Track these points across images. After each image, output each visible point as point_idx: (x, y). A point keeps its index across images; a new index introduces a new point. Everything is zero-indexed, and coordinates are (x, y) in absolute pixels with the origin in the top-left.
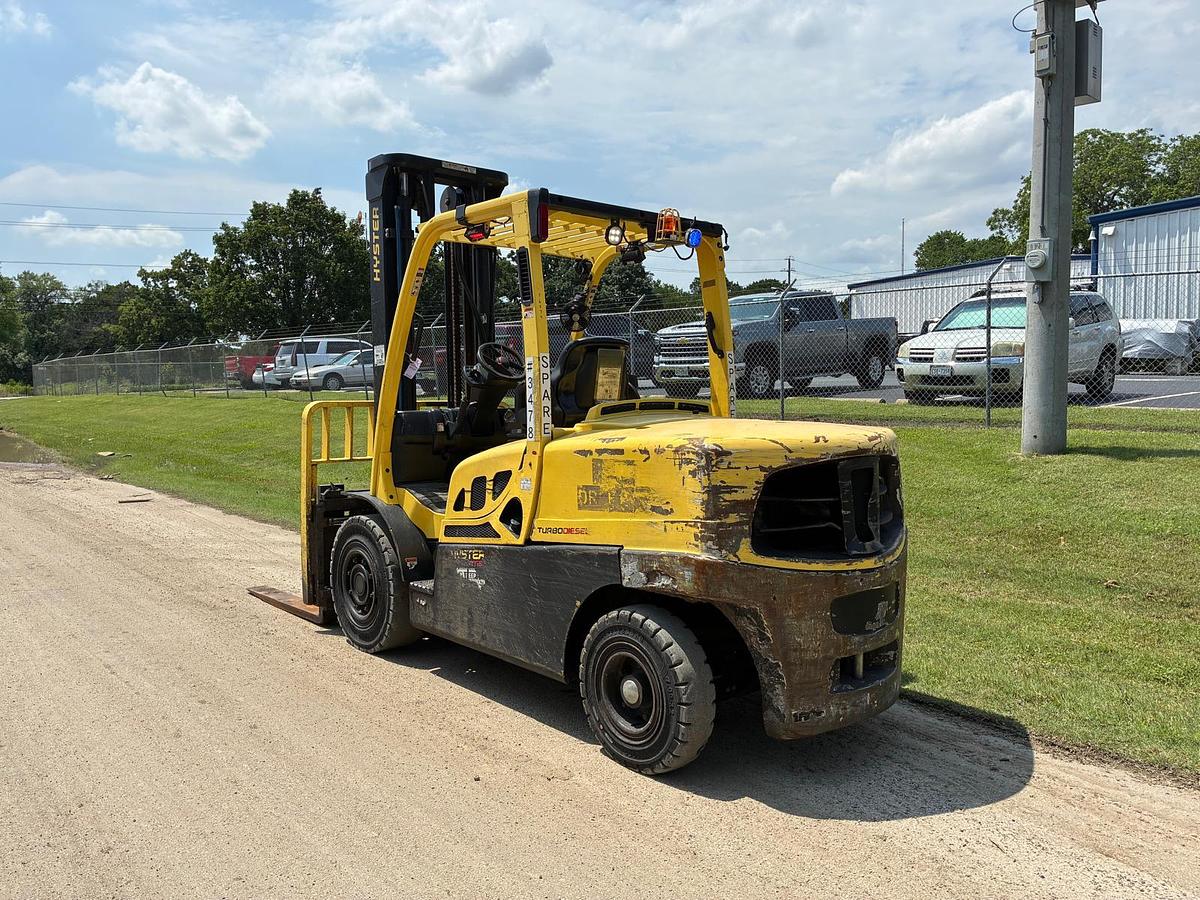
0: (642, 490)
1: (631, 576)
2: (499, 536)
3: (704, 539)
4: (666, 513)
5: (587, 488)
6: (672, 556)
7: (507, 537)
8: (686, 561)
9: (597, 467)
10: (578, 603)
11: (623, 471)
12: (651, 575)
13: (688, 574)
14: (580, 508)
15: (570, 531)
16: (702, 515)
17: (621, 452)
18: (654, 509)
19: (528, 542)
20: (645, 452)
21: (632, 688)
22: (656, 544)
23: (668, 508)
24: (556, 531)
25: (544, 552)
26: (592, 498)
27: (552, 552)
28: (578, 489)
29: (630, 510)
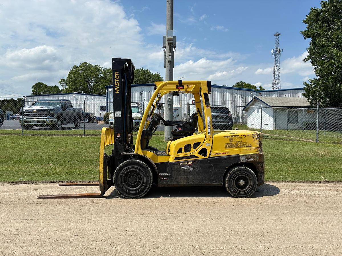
0: (244, 143)
1: (243, 160)
2: (198, 157)
3: (260, 150)
4: (250, 147)
5: (228, 144)
6: (254, 154)
7: (201, 157)
8: (257, 155)
9: (231, 140)
10: (227, 168)
11: (238, 140)
12: (248, 159)
13: (257, 157)
14: (226, 148)
15: (223, 153)
16: (259, 146)
17: (238, 136)
18: (247, 146)
19: (209, 157)
20: (245, 135)
21: (242, 182)
22: (248, 153)
23: (251, 146)
24: (219, 154)
25: (215, 159)
26: (229, 146)
27: (219, 158)
28: (225, 144)
29: (240, 147)
